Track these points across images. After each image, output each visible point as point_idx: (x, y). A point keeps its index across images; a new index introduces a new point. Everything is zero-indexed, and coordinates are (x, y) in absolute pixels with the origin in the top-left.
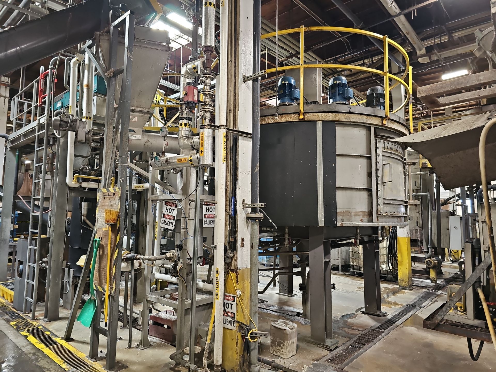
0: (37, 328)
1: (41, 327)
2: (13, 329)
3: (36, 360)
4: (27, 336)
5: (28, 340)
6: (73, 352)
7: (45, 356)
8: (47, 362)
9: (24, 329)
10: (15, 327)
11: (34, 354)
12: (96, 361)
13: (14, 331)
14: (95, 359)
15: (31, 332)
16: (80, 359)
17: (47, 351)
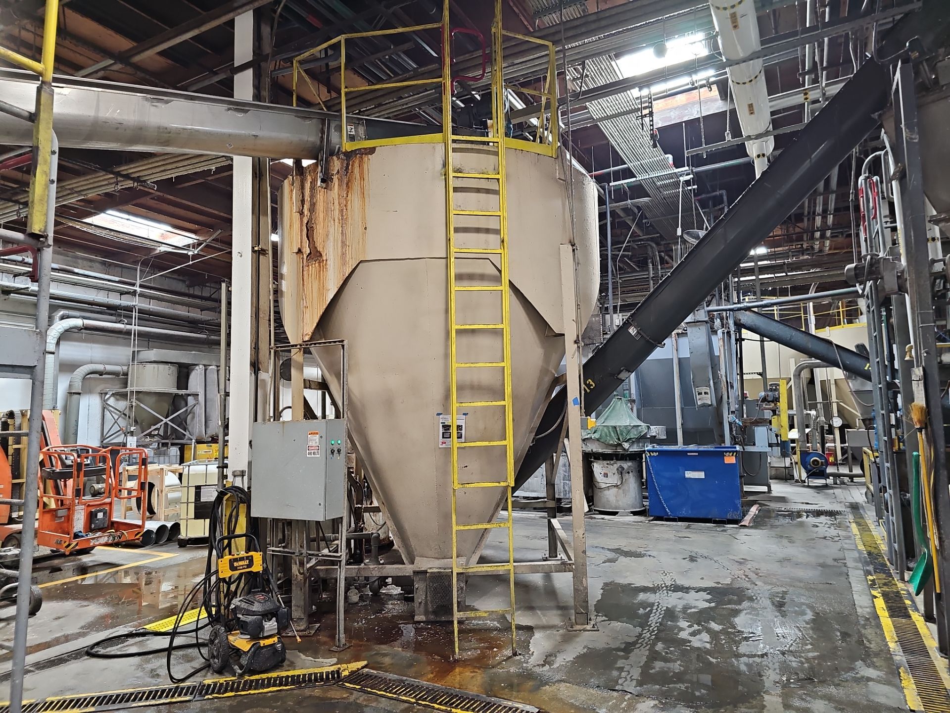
0: (898, 592)
1: (905, 592)
2: (866, 583)
3: (864, 626)
4: (876, 597)
5: (873, 601)
6: (922, 635)
7: (879, 626)
8: (876, 633)
9: (880, 587)
10: (870, 582)
11: (867, 619)
12: (946, 658)
13: (866, 587)
14: (946, 654)
15: (885, 595)
16: (924, 647)
17: (886, 622)
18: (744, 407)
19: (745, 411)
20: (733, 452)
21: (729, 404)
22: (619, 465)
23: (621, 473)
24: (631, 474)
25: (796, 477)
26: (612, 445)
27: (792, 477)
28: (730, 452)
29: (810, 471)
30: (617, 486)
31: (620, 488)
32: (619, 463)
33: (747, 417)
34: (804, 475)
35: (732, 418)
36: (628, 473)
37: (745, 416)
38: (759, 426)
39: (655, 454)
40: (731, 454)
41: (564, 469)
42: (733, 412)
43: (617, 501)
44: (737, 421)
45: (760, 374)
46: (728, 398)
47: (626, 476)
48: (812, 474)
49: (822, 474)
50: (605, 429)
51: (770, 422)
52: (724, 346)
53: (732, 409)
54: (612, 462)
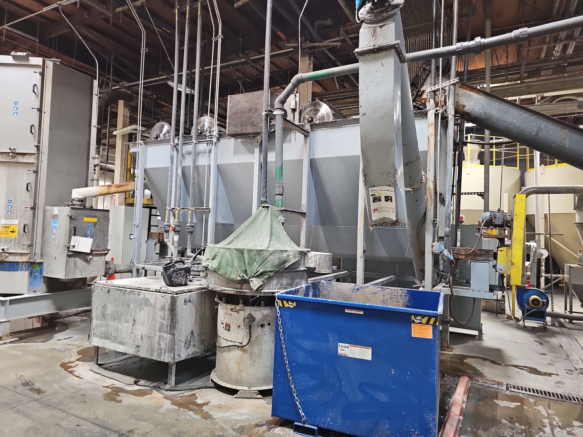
18: (459, 233)
19: (459, 238)
20: (430, 317)
21: (434, 224)
22: (247, 313)
23: (250, 326)
24: (267, 328)
25: (508, 311)
26: (233, 281)
27: (503, 311)
28: (423, 316)
29: (528, 311)
30: (241, 347)
31: (245, 351)
32: (249, 310)
33: (461, 245)
34: (519, 314)
35: (439, 247)
36: (262, 326)
37: (458, 244)
38: (477, 261)
39: (292, 305)
40: (425, 320)
41: (161, 313)
42: (441, 239)
43: (240, 371)
44: (446, 252)
45: (481, 195)
46: (435, 216)
47: (257, 331)
48: (529, 314)
49: (540, 315)
50: (227, 255)
51: (495, 256)
52: (436, 135)
53: (441, 234)
54: (238, 307)
